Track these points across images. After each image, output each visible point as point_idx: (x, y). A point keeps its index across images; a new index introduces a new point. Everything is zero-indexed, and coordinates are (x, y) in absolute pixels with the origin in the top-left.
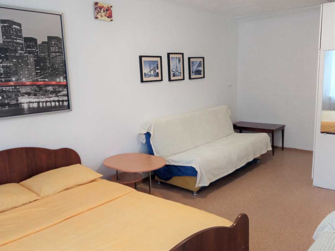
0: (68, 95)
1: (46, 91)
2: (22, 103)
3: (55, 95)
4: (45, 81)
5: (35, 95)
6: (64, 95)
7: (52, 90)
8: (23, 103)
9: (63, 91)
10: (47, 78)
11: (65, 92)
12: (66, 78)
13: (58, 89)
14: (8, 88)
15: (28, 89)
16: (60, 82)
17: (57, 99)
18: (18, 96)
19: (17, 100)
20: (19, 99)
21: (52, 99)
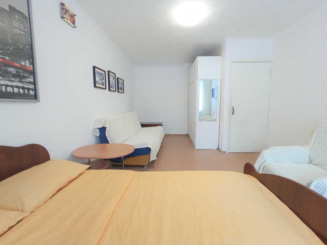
0: (34, 83)
1: (6, 72)
3: (19, 80)
6: (30, 83)
7: (15, 73)
9: (29, 78)
10: (8, 56)
11: (31, 79)
12: (33, 63)
13: (23, 74)
16: (25, 66)
17: (21, 85)
21: (14, 84)
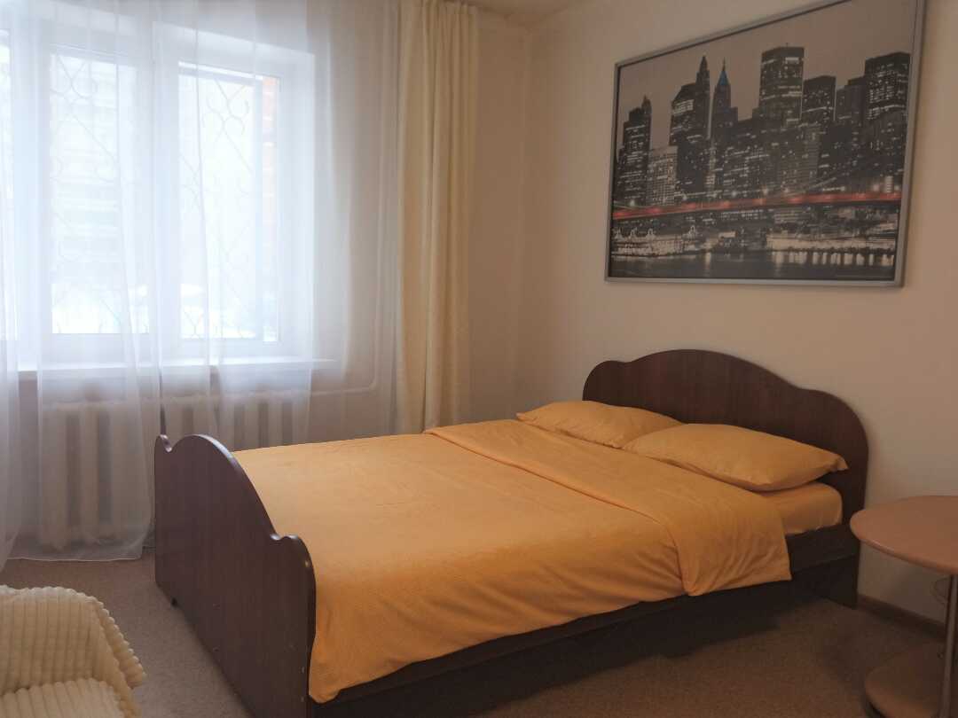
0: (897, 235)
1: (837, 221)
2: (772, 250)
3: (858, 233)
4: (838, 192)
5: (806, 231)
6: (885, 235)
7: (853, 217)
8: (776, 251)
9: (885, 222)
10: (846, 184)
11: (891, 224)
13: (872, 215)
14: (750, 213)
15: (791, 216)
17: (861, 244)
18: (769, 232)
19: (764, 243)
20: (768, 240)
21: (847, 244)
